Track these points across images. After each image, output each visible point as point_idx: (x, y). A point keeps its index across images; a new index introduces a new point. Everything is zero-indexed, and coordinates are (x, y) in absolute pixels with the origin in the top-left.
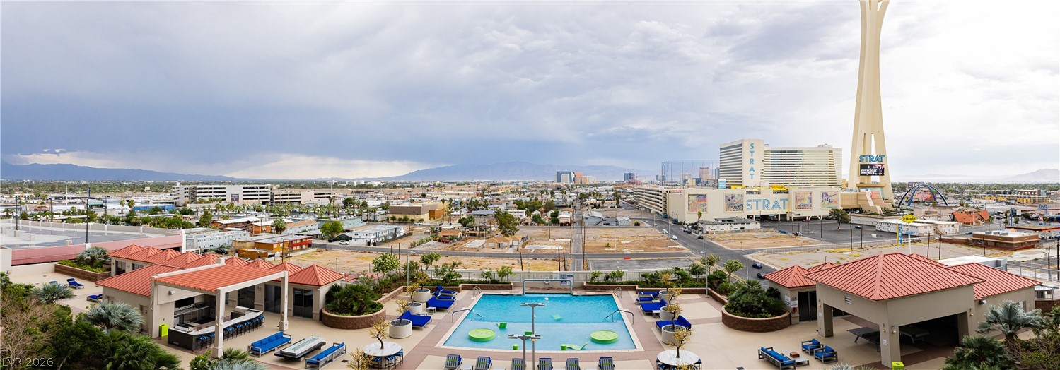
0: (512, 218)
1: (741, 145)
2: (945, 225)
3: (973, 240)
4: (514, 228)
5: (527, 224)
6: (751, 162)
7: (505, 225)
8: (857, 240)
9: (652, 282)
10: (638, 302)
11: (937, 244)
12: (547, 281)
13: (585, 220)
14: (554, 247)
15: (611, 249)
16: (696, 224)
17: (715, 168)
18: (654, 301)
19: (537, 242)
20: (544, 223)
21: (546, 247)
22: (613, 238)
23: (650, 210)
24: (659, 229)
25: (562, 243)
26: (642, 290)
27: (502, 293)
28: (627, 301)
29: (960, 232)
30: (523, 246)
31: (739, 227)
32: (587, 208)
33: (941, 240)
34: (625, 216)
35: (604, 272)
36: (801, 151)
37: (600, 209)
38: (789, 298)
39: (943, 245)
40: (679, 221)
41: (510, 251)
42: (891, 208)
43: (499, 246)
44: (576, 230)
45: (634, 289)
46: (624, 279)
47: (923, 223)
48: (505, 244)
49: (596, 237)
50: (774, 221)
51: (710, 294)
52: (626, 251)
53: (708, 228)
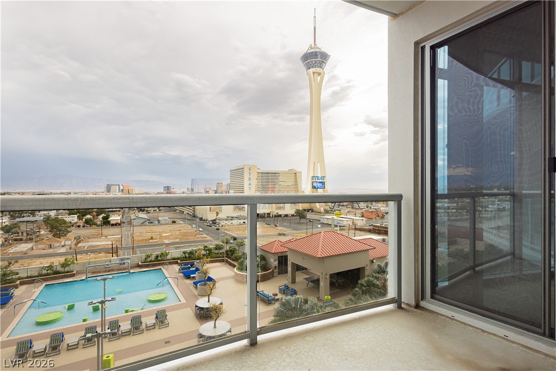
0: (65, 222)
1: (243, 168)
2: (358, 220)
3: (373, 229)
4: (66, 230)
5: (79, 226)
6: (249, 180)
7: (56, 228)
8: (310, 229)
9: (189, 257)
10: (181, 271)
11: (353, 231)
12: (108, 265)
13: (132, 221)
14: (106, 243)
15: (155, 241)
16: (215, 220)
17: (226, 184)
18: (191, 269)
19: (89, 240)
20: (95, 224)
21: (98, 243)
22: (156, 232)
23: (183, 212)
24: (190, 225)
25: (113, 239)
26: (183, 263)
27: (65, 281)
28: (172, 271)
29: (366, 224)
30: (76, 244)
31: (242, 221)
32: (134, 211)
33: (356, 229)
34: (164, 216)
35: (155, 254)
36: (278, 173)
37: (145, 212)
38: (273, 260)
39: (357, 232)
40: (203, 219)
41: (63, 250)
42: (329, 209)
43: (50, 247)
44: (125, 229)
45: (177, 263)
46: (169, 257)
47: (346, 218)
48: (57, 244)
49: (141, 233)
50: (263, 217)
51: (227, 262)
52: (166, 241)
53: (222, 223)
